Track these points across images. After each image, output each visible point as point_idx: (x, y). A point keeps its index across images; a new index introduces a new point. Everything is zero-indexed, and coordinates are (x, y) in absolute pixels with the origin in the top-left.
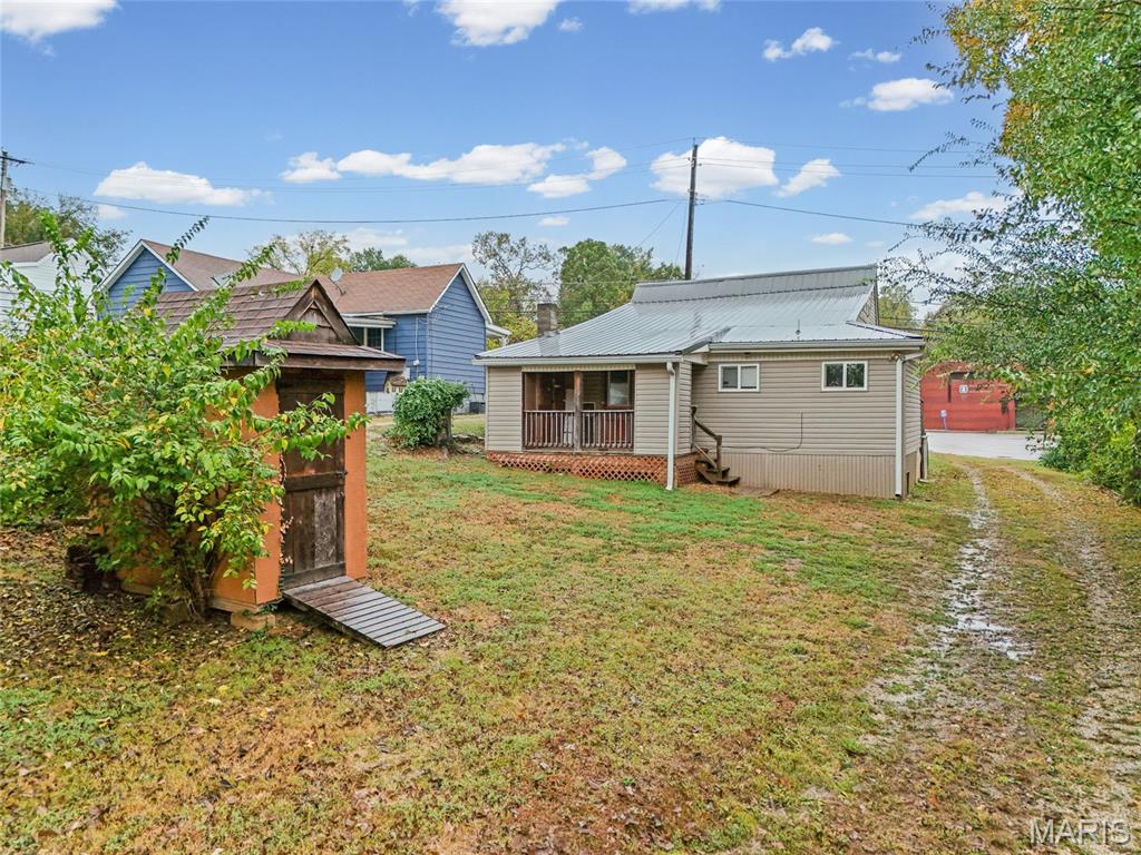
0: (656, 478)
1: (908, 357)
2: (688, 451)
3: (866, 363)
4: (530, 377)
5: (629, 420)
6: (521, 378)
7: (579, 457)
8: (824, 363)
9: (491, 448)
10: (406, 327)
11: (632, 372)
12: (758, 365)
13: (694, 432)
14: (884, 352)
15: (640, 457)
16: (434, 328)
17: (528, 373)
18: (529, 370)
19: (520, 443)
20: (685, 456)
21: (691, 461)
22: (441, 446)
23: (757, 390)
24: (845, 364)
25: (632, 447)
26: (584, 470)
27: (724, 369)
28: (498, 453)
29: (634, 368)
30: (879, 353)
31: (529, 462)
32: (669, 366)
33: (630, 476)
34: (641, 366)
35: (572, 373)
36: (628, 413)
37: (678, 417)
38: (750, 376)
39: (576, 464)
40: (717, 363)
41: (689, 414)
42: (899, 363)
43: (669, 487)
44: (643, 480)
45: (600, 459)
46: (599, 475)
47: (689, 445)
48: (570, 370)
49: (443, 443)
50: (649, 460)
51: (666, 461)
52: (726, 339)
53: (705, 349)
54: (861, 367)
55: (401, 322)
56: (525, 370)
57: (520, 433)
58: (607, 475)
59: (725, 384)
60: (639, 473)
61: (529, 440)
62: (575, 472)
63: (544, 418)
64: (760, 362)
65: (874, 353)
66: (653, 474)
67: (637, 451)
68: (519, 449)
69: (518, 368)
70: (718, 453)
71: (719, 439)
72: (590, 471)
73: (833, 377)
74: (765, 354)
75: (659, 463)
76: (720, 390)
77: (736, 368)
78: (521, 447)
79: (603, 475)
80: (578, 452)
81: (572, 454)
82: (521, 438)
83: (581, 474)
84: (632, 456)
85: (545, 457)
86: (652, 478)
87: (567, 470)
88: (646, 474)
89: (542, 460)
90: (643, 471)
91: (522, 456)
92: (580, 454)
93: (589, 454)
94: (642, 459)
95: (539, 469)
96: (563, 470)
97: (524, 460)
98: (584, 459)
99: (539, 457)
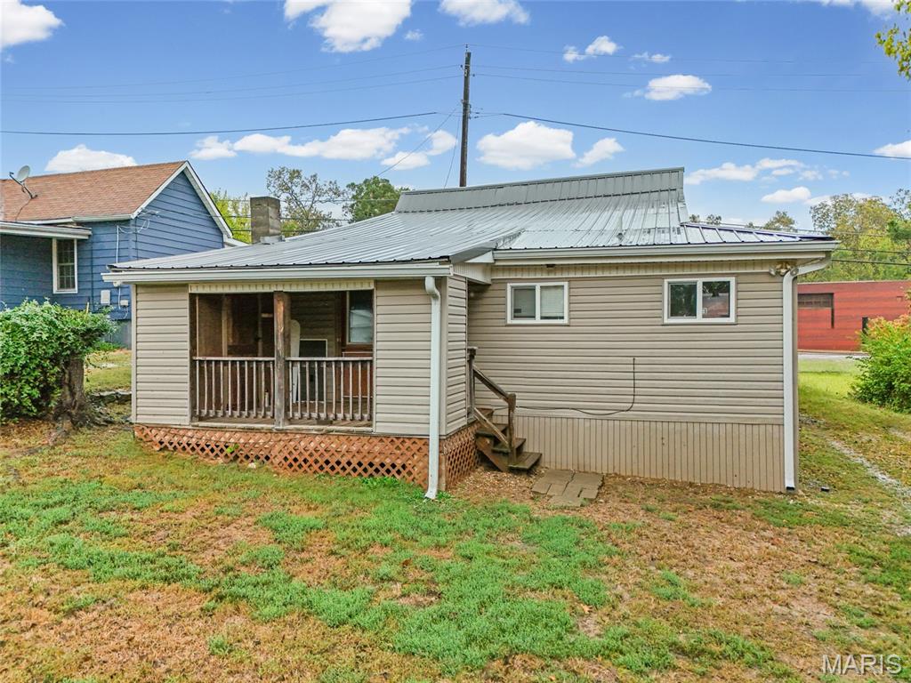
0: (410, 473)
1: (803, 270)
2: (463, 422)
3: (732, 280)
5: (364, 375)
6: (187, 304)
7: (281, 436)
8: (666, 281)
9: (142, 420)
10: (104, 238)
11: (370, 293)
12: (566, 284)
13: (472, 390)
14: (762, 263)
15: (382, 438)
16: (140, 238)
17: (202, 296)
18: (201, 290)
19: (187, 411)
20: (459, 431)
21: (469, 436)
22: (56, 419)
23: (565, 321)
24: (700, 282)
25: (371, 419)
26: (290, 460)
27: (516, 290)
28: (151, 427)
29: (372, 287)
30: (754, 263)
31: (202, 443)
32: (430, 284)
33: (370, 469)
34: (381, 283)
36: (363, 362)
37: (447, 369)
38: (554, 301)
39: (277, 448)
40: (505, 281)
41: (464, 361)
42: (788, 279)
43: (431, 493)
44: (389, 478)
45: (317, 438)
46: (316, 467)
47: (464, 412)
48: (267, 290)
49: (62, 411)
50: (398, 442)
51: (426, 444)
52: (518, 244)
53: (487, 258)
54: (724, 287)
55: (100, 231)
56: (194, 290)
57: (187, 395)
58: (329, 466)
59: (517, 313)
60: (382, 465)
61: (202, 406)
64: (570, 280)
65: (745, 264)
66: (404, 467)
67: (378, 428)
68: (185, 421)
69: (183, 286)
70: (510, 420)
71: (511, 400)
72: (301, 460)
73: (682, 302)
74: (575, 267)
75: (415, 448)
76: (509, 321)
77: (533, 289)
78: (188, 418)
79: (321, 468)
80: (281, 427)
81: (270, 431)
82: (187, 403)
83: (286, 464)
84: (370, 435)
85: (227, 435)
86: (404, 473)
87: (263, 458)
88: (393, 466)
89: (223, 439)
90: (388, 461)
91: (190, 434)
92: (285, 432)
93: (298, 431)
94: (387, 442)
95: (217, 455)
96: (258, 458)
97: (193, 441)
98: (291, 440)
99: (218, 434)
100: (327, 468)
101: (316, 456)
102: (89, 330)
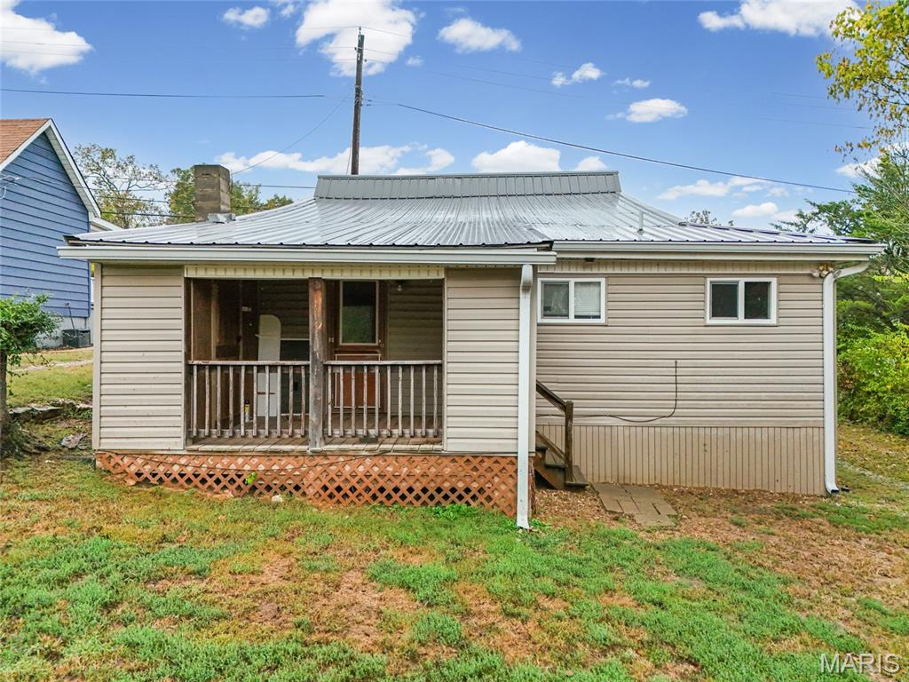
0: (489, 499)
3: (773, 281)
4: (200, 290)
5: (430, 381)
6: (181, 291)
7: (318, 460)
8: (709, 278)
9: (107, 444)
11: (438, 285)
12: (603, 280)
15: (455, 457)
17: (197, 281)
18: (201, 274)
19: (181, 431)
23: (602, 321)
24: (741, 282)
26: (332, 487)
28: (123, 454)
29: (442, 276)
31: (203, 472)
33: (435, 496)
34: (456, 272)
35: (304, 283)
36: (429, 366)
38: (591, 298)
39: (312, 475)
44: (460, 504)
45: (368, 461)
46: (367, 496)
48: (299, 275)
50: (475, 462)
51: (515, 464)
56: (191, 274)
57: (180, 410)
58: (385, 495)
59: (545, 311)
60: (453, 490)
61: (201, 424)
62: (311, 491)
63: (237, 377)
66: (481, 491)
67: (450, 446)
68: (178, 444)
69: (173, 268)
72: (346, 488)
73: (723, 301)
76: (540, 320)
77: (567, 285)
78: (181, 441)
79: (374, 497)
80: (318, 448)
81: (303, 454)
82: (181, 421)
83: (325, 495)
84: (438, 454)
85: (240, 461)
86: (481, 498)
87: (290, 488)
88: (467, 490)
89: (233, 467)
90: (461, 485)
91: (183, 461)
92: (324, 454)
93: (343, 453)
94: (461, 462)
95: (225, 487)
96: (283, 488)
97: (189, 469)
98: (331, 464)
99: (226, 461)
100: (382, 497)
101: (367, 482)
102: (24, 325)
